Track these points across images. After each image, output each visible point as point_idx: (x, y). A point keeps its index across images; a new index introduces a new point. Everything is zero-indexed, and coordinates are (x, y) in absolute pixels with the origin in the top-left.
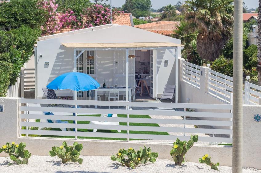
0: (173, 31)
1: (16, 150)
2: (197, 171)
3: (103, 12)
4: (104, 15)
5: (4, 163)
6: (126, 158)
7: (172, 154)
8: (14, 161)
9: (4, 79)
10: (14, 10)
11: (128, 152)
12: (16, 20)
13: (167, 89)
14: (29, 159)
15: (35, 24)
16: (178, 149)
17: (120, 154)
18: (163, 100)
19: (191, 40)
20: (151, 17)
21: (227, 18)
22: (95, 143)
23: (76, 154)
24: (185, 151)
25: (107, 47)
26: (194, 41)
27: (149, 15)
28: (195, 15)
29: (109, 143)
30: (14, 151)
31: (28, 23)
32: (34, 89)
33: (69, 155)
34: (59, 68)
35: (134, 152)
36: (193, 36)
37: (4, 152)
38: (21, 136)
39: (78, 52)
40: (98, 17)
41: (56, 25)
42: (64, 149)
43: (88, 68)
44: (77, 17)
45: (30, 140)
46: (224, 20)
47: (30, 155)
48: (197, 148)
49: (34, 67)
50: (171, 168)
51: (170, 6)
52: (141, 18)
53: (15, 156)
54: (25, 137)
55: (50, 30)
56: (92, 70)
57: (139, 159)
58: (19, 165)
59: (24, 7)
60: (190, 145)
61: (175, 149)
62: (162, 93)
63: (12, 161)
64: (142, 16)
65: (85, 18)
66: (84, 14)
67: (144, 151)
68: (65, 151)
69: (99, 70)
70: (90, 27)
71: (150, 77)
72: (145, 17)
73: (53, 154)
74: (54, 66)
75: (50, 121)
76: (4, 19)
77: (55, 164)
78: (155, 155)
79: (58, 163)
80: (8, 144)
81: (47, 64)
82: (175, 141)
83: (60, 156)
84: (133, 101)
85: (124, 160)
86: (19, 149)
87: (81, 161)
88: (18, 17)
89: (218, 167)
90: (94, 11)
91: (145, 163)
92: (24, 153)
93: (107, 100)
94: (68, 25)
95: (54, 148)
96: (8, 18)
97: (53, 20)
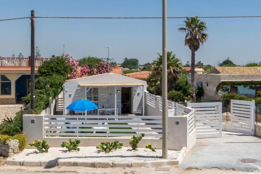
0: (147, 77)
1: (41, 144)
2: (144, 152)
3: (105, 66)
4: (106, 68)
5: (33, 152)
6: (105, 147)
7: (130, 144)
8: (40, 151)
9: (39, 104)
10: (52, 65)
11: (106, 143)
12: (53, 71)
13: (138, 108)
14: (48, 150)
15: (64, 73)
16: (134, 141)
17: (101, 145)
18: (137, 114)
19: (157, 81)
20: (138, 69)
21: (176, 70)
22: (89, 139)
23: (76, 146)
24: (137, 142)
25: (104, 86)
26: (159, 82)
27: (137, 68)
28: (158, 68)
29: (96, 139)
30: (39, 145)
31: (59, 73)
32: (63, 109)
33: (72, 146)
34: (77, 98)
35: (109, 143)
36: (158, 79)
37: (33, 146)
38: (45, 136)
39: (88, 89)
40: (103, 69)
41: (77, 74)
42: (70, 143)
43: (94, 98)
44: (90, 70)
45: (50, 139)
46: (174, 71)
47: (49, 147)
48: (145, 140)
49: (62, 97)
50: (129, 151)
51: (149, 63)
52: (133, 69)
53: (40, 148)
54: (47, 137)
55: (74, 76)
56: (97, 98)
57: (112, 147)
58: (42, 153)
59: (58, 64)
60: (140, 139)
61: (132, 141)
62: (136, 111)
63: (38, 151)
64: (133, 68)
65: (95, 70)
66: (94, 68)
67: (115, 143)
68: (70, 144)
69: (100, 99)
70: (98, 74)
71: (130, 102)
72: (135, 69)
73: (63, 146)
74: (74, 97)
75: (68, 128)
76: (46, 71)
77: (64, 152)
78: (121, 145)
79: (66, 151)
80: (36, 141)
81: (70, 95)
82: (132, 137)
83: (67, 147)
84: (119, 115)
85: (103, 148)
86: (42, 144)
87: (78, 150)
88: (54, 69)
89: (156, 150)
90: (100, 66)
91: (115, 149)
92: (45, 146)
93: (105, 115)
94: (85, 74)
95: (63, 143)
96: (48, 70)
97: (75, 71)
